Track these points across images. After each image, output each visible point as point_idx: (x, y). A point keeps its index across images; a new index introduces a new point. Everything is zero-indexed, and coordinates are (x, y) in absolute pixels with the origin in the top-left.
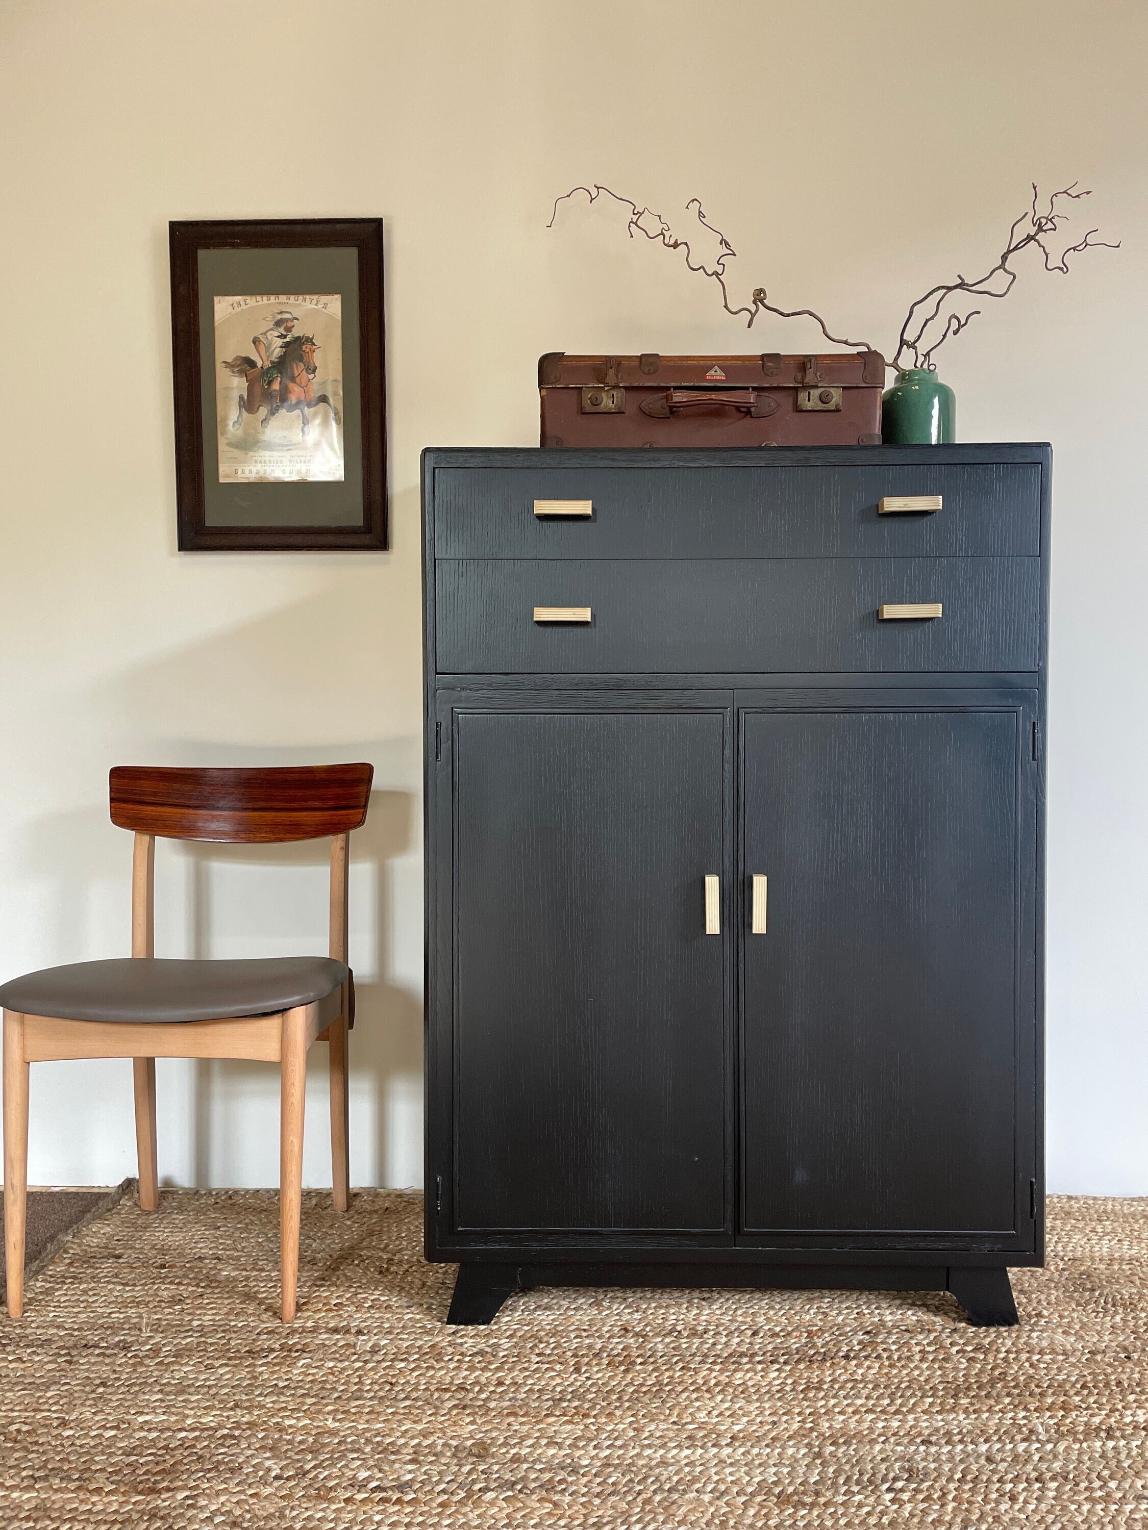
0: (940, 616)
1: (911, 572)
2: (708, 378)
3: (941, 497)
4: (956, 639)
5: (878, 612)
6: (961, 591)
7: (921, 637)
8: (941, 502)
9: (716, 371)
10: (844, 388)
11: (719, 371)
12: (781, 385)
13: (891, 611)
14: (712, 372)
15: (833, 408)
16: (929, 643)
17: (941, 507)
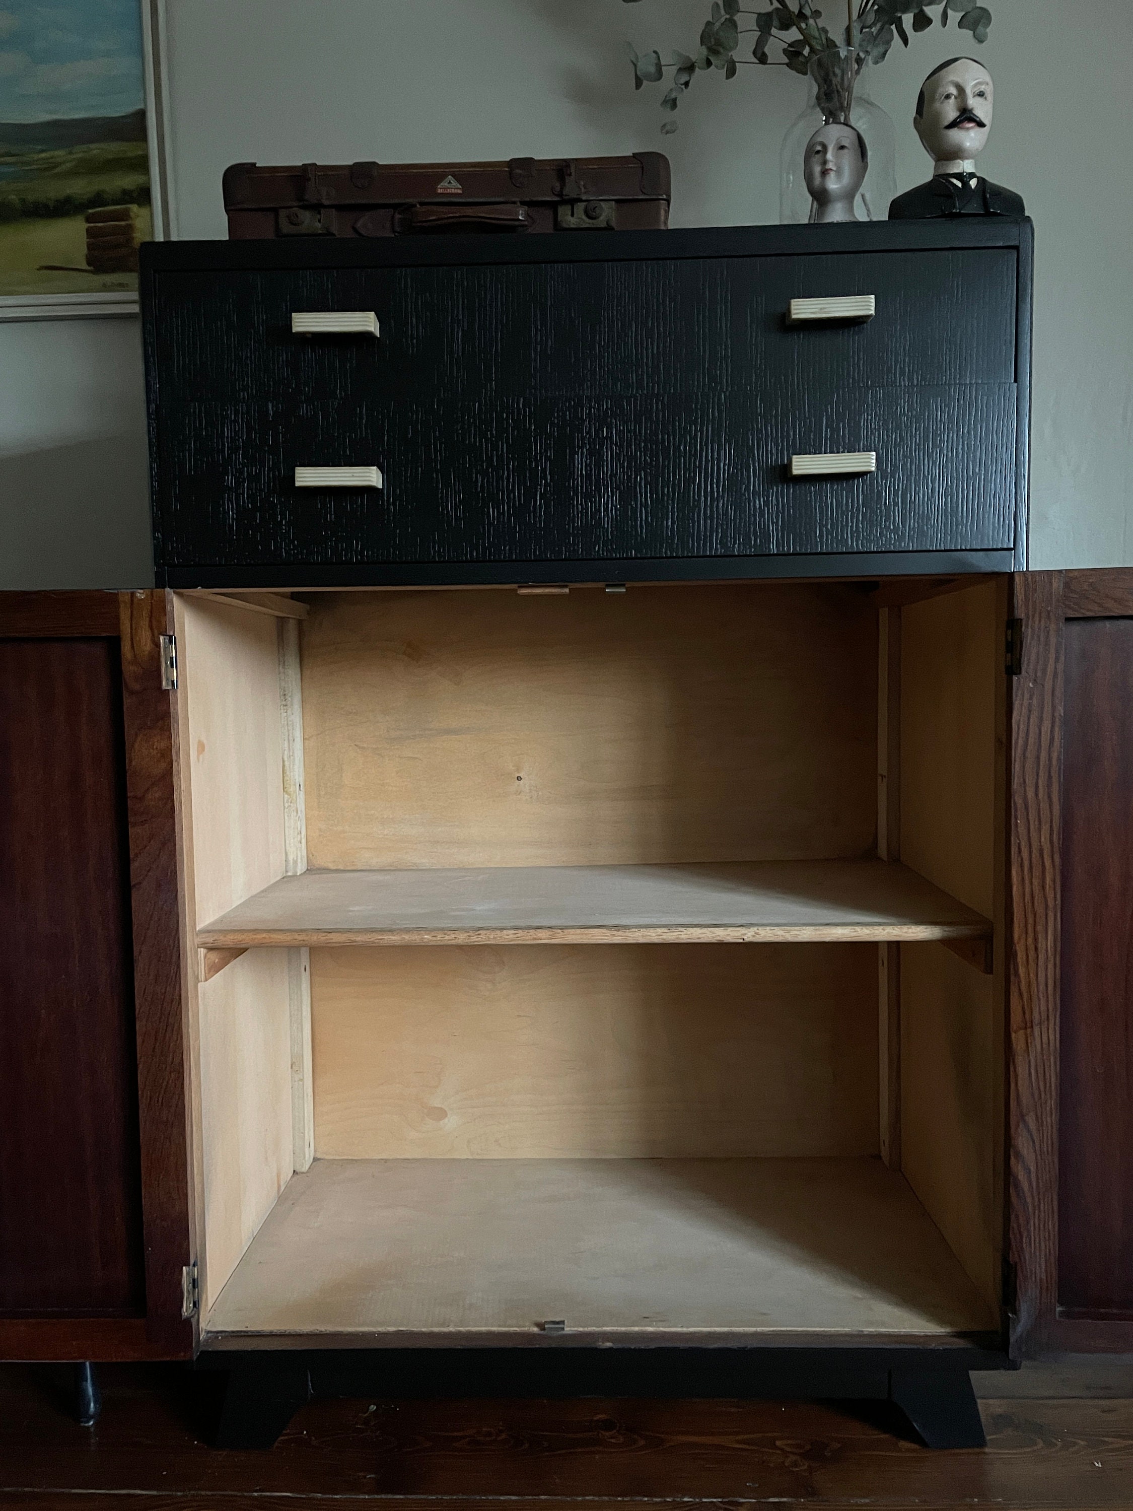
0: (873, 469)
1: (832, 409)
2: (439, 191)
3: (873, 296)
4: (896, 504)
5: (789, 466)
6: (904, 434)
7: (847, 501)
8: (873, 304)
9: (450, 183)
10: (617, 201)
11: (454, 183)
12: (535, 199)
13: (803, 465)
14: (444, 184)
15: (604, 225)
16: (858, 510)
17: (872, 312)
